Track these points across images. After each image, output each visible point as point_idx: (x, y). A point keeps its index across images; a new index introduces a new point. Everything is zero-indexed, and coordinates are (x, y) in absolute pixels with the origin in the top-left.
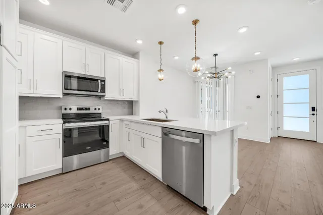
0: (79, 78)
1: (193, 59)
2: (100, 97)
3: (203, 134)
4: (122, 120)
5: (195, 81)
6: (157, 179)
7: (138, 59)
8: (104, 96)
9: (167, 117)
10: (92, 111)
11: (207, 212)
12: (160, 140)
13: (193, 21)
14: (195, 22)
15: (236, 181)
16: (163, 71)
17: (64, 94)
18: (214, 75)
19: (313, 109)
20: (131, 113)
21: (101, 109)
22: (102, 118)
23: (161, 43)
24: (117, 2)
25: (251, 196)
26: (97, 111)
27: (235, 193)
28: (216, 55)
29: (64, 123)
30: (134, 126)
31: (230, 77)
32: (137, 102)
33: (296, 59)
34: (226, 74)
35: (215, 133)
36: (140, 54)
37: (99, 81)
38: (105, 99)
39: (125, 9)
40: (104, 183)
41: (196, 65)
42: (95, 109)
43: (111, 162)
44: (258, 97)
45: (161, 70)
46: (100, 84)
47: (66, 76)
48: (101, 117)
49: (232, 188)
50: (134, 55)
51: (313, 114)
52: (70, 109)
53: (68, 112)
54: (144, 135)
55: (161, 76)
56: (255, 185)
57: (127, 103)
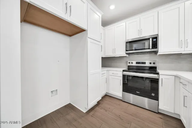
8: (157, 51)
29: (124, 71)
37: (151, 39)
38: (159, 54)
42: (150, 63)
47: (127, 43)
52: (132, 63)
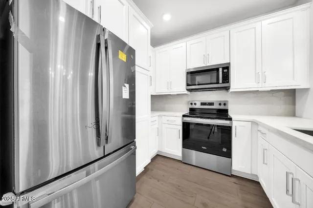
8: (229, 87)
10: (216, 106)
20: (293, 114)
26: (222, 107)
37: (221, 69)
38: (231, 90)
46: (220, 73)
53: (194, 106)
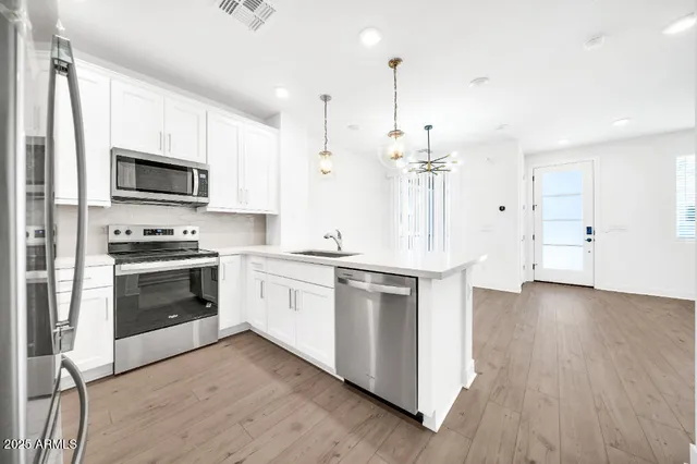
0: (138, 162)
1: (390, 135)
2: (196, 206)
3: (417, 278)
4: (245, 256)
5: (388, 177)
6: (323, 371)
7: (277, 127)
8: (205, 204)
9: (339, 248)
10: (178, 236)
11: (424, 424)
12: (331, 294)
13: (391, 61)
14: (395, 63)
15: (471, 363)
16: (330, 154)
17: (115, 199)
18: (426, 167)
19: (589, 230)
21: (198, 232)
22: (200, 252)
23: (326, 98)
24: (241, 8)
25: (496, 387)
26: (189, 237)
27: (468, 386)
28: (428, 128)
29: (118, 262)
30: (271, 266)
31: (454, 170)
32: (274, 216)
33: (563, 142)
34: (448, 166)
35: (439, 276)
36: (282, 115)
37: (195, 172)
38: (208, 210)
39: (256, 25)
40: (214, 389)
41: (396, 146)
42: (185, 232)
43: (223, 344)
44: (502, 209)
45: (325, 153)
46: (196, 177)
47: (119, 159)
48: (197, 249)
49: (463, 377)
50: (269, 118)
51: (589, 240)
52: (128, 232)
53: (123, 238)
54: (295, 286)
55: (326, 164)
56: (502, 368)
57: (252, 219)
